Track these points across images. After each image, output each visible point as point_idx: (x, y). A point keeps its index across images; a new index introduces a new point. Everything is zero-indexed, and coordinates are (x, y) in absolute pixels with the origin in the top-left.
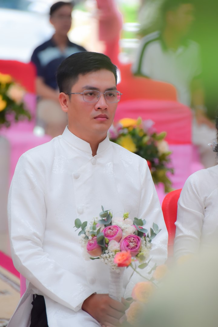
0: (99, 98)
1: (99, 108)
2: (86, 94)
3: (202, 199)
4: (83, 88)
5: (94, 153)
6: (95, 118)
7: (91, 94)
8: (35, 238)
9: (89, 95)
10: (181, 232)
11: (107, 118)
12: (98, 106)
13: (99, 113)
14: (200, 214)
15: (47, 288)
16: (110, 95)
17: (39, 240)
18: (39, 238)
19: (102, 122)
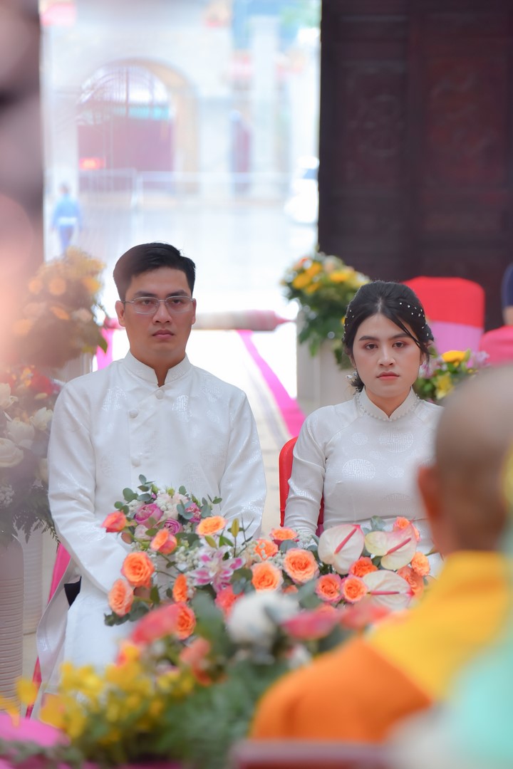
0: (158, 307)
1: (157, 322)
2: (140, 303)
3: (320, 445)
4: (136, 294)
5: (161, 382)
6: (154, 335)
7: (147, 301)
8: (82, 496)
9: (144, 303)
10: (293, 492)
11: (172, 334)
12: (156, 318)
13: (158, 328)
14: (319, 468)
15: (86, 567)
16: (176, 301)
17: (88, 499)
18: (88, 497)
19: (163, 340)
